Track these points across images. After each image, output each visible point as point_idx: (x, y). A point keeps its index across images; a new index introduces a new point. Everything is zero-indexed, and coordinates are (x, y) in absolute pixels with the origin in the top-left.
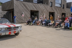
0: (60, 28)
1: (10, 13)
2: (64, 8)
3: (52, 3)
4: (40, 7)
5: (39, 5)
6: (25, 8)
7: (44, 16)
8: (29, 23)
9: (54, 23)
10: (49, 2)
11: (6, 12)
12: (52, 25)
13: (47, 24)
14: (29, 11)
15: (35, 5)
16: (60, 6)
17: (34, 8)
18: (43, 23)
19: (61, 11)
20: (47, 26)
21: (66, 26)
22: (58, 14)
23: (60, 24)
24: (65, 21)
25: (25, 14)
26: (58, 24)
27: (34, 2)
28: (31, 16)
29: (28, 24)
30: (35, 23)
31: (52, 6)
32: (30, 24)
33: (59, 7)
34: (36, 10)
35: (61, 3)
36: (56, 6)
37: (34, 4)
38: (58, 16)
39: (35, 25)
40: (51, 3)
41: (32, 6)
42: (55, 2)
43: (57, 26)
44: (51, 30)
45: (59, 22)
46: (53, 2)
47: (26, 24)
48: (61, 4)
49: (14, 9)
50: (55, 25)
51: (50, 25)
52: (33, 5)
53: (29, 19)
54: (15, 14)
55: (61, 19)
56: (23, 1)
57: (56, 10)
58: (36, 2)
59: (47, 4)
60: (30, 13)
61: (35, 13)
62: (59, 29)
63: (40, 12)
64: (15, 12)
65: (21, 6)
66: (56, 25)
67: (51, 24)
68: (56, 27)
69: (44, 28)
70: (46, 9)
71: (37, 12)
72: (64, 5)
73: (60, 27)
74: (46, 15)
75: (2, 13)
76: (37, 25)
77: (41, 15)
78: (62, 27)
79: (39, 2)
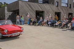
1: (16, 13)
2: (70, 8)
3: (58, 2)
4: (46, 7)
5: (44, 5)
6: (30, 8)
7: (50, 16)
10: (55, 1)
11: (11, 13)
12: (58, 25)
13: (53, 25)
14: (34, 11)
15: (40, 5)
16: (67, 6)
17: (39, 8)
19: (68, 11)
20: (53, 26)
21: (73, 26)
23: (66, 24)
24: (72, 22)
25: (30, 15)
26: (65, 25)
27: (39, 2)
28: (36, 17)
29: (33, 25)
30: (40, 23)
31: (58, 6)
32: (35, 24)
34: (41, 10)
36: (62, 5)
38: (64, 16)
42: (61, 1)
44: (57, 31)
46: (59, 1)
48: (67, 4)
49: (19, 9)
50: (61, 25)
51: (56, 26)
52: (38, 5)
55: (68, 19)
56: (28, 2)
57: (63, 10)
58: (42, 3)
59: (53, 4)
60: (35, 14)
61: (40, 13)
62: (65, 29)
63: (45, 12)
64: (20, 13)
65: (27, 6)
67: (57, 24)
68: (62, 28)
69: (50, 29)
70: (52, 9)
71: (43, 12)
72: (71, 5)
73: (67, 27)
74: (51, 15)
75: (7, 14)
76: (43, 26)
77: (46, 15)
78: (69, 27)
79: (45, 2)
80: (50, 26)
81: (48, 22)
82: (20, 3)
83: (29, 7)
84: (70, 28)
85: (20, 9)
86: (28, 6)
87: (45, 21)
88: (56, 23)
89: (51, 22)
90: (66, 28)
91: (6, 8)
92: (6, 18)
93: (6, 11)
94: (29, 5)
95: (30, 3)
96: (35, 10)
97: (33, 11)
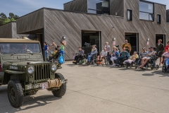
2: (159, 22)
3: (131, 11)
4: (104, 22)
5: (101, 17)
6: (69, 26)
7: (114, 43)
8: (78, 60)
9: (137, 60)
10: (125, 9)
12: (132, 63)
13: (121, 62)
14: (78, 33)
16: (151, 19)
17: (90, 24)
18: (112, 59)
19: (154, 29)
20: (122, 65)
21: (167, 65)
22: (146, 36)
23: (152, 61)
25: (70, 40)
27: (89, 11)
28: (83, 45)
29: (76, 63)
30: (92, 59)
31: (131, 19)
32: (80, 62)
33: (149, 21)
34: (93, 29)
35: (152, 12)
36: (140, 18)
37: (89, 16)
38: (146, 42)
39: (92, 64)
40: (129, 13)
41: (86, 22)
42: (138, 9)
43: (145, 66)
46: (133, 9)
47: (71, 63)
48: (152, 15)
49: (43, 29)
50: (140, 64)
51: (128, 64)
52: (86, 19)
54: (46, 40)
55: (154, 49)
56: (64, 11)
57: (142, 29)
58: (95, 12)
59: (120, 14)
60: (80, 38)
61: (91, 37)
63: (103, 33)
64: (45, 37)
65: (61, 21)
66: (143, 63)
67: (130, 61)
68: (143, 70)
69: (115, 72)
71: (97, 33)
72: (160, 16)
73: (153, 67)
74: (118, 40)
76: (98, 65)
77: (106, 40)
78: (158, 67)
79: (102, 11)
80: (114, 64)
81: (109, 56)
82: (45, 14)
83: (67, 23)
84: (160, 69)
85: (47, 28)
86: (64, 20)
87: (104, 53)
88: (127, 58)
89: (117, 55)
90: (152, 69)
91: (14, 25)
94: (66, 18)
95: (68, 13)
96: (80, 29)
97: (75, 32)
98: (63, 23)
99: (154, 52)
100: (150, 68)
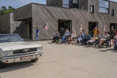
0: (107, 48)
1: (27, 23)
2: (113, 15)
3: (93, 6)
4: (74, 14)
5: (72, 10)
6: (49, 16)
7: (81, 28)
9: (96, 40)
10: (89, 5)
11: (20, 23)
12: (93, 42)
13: (85, 42)
14: (56, 21)
15: (65, 11)
16: (107, 12)
17: (64, 15)
19: (109, 19)
20: (86, 44)
22: (103, 24)
23: (106, 42)
24: (115, 37)
25: (50, 26)
26: (104, 42)
27: (64, 6)
28: (59, 29)
29: (54, 42)
31: (93, 12)
32: (57, 41)
33: (106, 14)
34: (67, 19)
35: (108, 7)
36: (100, 11)
37: (64, 9)
39: (65, 43)
40: (92, 7)
41: (61, 13)
42: (98, 5)
43: (102, 45)
45: (105, 38)
47: (50, 41)
48: (108, 9)
50: (98, 43)
51: (90, 43)
52: (62, 11)
53: (56, 33)
54: (33, 26)
55: (109, 33)
56: (46, 5)
59: (86, 8)
60: (57, 24)
61: (65, 24)
62: (105, 49)
64: (33, 23)
65: (44, 12)
66: (101, 43)
67: (91, 41)
68: (100, 47)
70: (83, 17)
71: (69, 22)
72: (113, 10)
73: (107, 46)
75: (14, 24)
76: (69, 43)
78: (111, 46)
79: (73, 6)
82: (33, 7)
83: (48, 14)
85: (34, 17)
86: (46, 12)
88: (90, 39)
89: (82, 37)
91: (12, 15)
92: (12, 31)
93: (12, 20)
94: (47, 10)
95: (49, 7)
96: (57, 18)
98: (46, 14)
99: (108, 35)
100: (105, 47)
